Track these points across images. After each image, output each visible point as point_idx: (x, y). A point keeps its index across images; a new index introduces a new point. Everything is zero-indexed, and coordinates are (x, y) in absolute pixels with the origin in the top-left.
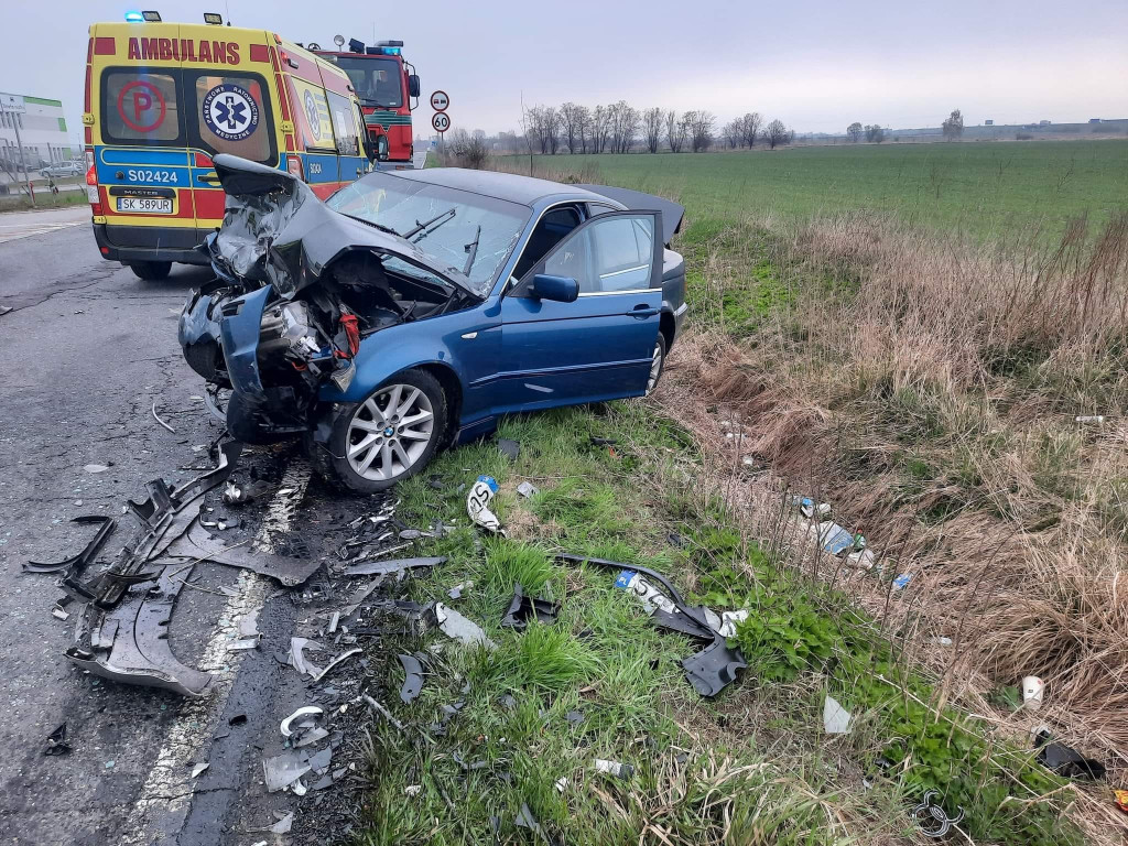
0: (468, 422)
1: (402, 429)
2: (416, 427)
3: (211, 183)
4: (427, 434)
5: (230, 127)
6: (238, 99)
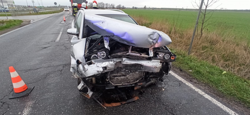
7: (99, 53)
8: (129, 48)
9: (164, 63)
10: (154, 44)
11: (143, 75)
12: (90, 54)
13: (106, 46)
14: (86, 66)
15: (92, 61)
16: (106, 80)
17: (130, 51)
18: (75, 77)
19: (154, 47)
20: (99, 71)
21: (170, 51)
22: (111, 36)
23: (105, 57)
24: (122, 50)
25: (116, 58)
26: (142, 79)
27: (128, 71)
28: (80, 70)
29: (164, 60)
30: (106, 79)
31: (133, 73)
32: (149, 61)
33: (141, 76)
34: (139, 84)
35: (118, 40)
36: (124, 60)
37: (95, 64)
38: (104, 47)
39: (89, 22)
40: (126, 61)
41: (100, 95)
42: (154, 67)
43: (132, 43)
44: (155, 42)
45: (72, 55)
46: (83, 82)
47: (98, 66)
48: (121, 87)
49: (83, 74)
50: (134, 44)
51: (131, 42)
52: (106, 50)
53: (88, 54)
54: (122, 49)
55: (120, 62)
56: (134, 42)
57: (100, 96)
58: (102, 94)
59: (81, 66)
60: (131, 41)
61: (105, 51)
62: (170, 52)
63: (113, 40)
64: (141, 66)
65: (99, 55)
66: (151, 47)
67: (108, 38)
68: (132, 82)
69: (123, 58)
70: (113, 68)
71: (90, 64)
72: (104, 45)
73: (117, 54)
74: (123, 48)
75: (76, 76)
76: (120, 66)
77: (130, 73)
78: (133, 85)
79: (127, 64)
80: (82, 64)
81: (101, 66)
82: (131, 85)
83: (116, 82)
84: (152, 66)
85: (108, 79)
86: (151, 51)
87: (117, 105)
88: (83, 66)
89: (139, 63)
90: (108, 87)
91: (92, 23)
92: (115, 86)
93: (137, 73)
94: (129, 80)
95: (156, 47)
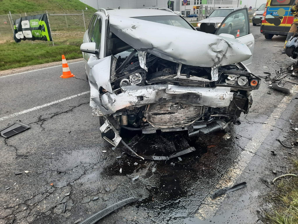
7: (131, 77)
8: (177, 69)
9: (237, 92)
10: (220, 60)
11: (202, 112)
12: (118, 77)
13: (143, 64)
14: (113, 96)
15: (121, 88)
16: (143, 121)
17: (179, 73)
18: (97, 115)
19: (219, 65)
20: (133, 102)
21: (249, 72)
22: (148, 49)
23: (140, 81)
24: (167, 72)
25: (157, 84)
26: (201, 119)
28: (104, 102)
29: (237, 87)
30: (144, 119)
31: (186, 109)
32: (211, 89)
33: (198, 115)
34: (195, 127)
35: (160, 55)
36: (169, 88)
37: (126, 93)
38: (140, 67)
39: (116, 27)
40: (173, 90)
41: (134, 143)
42: (219, 98)
43: (181, 60)
44: (220, 56)
45: (91, 82)
46: (108, 121)
47: (130, 95)
48: (168, 131)
49: (110, 108)
50: (185, 60)
51: (180, 57)
52: (142, 72)
53: (116, 78)
54: (166, 70)
55: (164, 90)
56: (184, 57)
57: (134, 145)
58: (137, 142)
59: (105, 96)
60: (180, 55)
61: (140, 73)
62: (250, 74)
63: (152, 56)
65: (132, 80)
66: (215, 66)
67: (144, 52)
68: (184, 124)
69: (169, 85)
70: (153, 99)
71: (119, 92)
72: (139, 63)
73: (159, 78)
74: (168, 69)
75: (99, 113)
76: (164, 97)
77: (180, 109)
78: (186, 129)
79: (175, 93)
80: (106, 93)
81: (134, 95)
82: (183, 128)
83: (158, 124)
84: (216, 97)
85: (146, 118)
86: (215, 73)
87: (161, 159)
88: (109, 97)
89: (194, 92)
90: (146, 130)
91: (121, 30)
92: (157, 129)
93: (192, 109)
94: (178, 120)
95: (223, 65)
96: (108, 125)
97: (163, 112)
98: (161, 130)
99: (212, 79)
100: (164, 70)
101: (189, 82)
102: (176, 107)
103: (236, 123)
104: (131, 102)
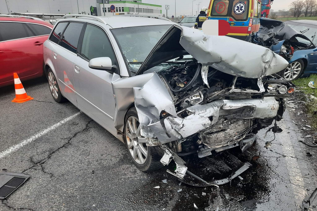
0: (306, 73)
1: (294, 71)
2: (297, 71)
3: (231, 25)
4: (298, 73)
5: (239, 12)
6: (242, 5)
10: (266, 71)
11: (250, 125)
13: (206, 80)
15: (186, 111)
16: (198, 143)
17: (233, 87)
18: (151, 145)
19: (264, 75)
22: (214, 63)
23: (202, 100)
24: (219, 86)
27: (227, 122)
30: (198, 141)
31: (235, 124)
33: (247, 128)
35: (223, 69)
36: (225, 103)
37: (195, 114)
39: (188, 40)
40: (230, 105)
42: (270, 108)
43: (241, 72)
44: (267, 66)
45: (141, 106)
46: (170, 150)
47: (202, 117)
48: (222, 150)
49: (173, 135)
50: (245, 73)
54: (218, 84)
55: (222, 107)
59: (166, 122)
62: (288, 82)
64: (251, 109)
66: (261, 76)
67: (207, 67)
68: (236, 139)
69: (224, 100)
71: (185, 115)
74: (220, 83)
75: (153, 143)
77: (230, 125)
78: (237, 145)
79: (231, 109)
80: (168, 117)
81: (205, 116)
82: (235, 144)
83: (213, 144)
84: (268, 108)
85: (200, 140)
86: (260, 83)
87: (224, 183)
88: (172, 122)
89: (249, 105)
90: (202, 154)
91: (193, 43)
92: (211, 150)
93: (240, 122)
94: (230, 136)
95: (267, 75)
96: (171, 155)
97: (215, 130)
98: (216, 151)
99: (261, 90)
100: (216, 85)
101: (239, 95)
102: (226, 122)
103: (277, 131)
104: (205, 124)
